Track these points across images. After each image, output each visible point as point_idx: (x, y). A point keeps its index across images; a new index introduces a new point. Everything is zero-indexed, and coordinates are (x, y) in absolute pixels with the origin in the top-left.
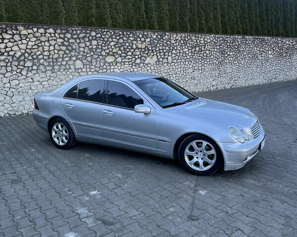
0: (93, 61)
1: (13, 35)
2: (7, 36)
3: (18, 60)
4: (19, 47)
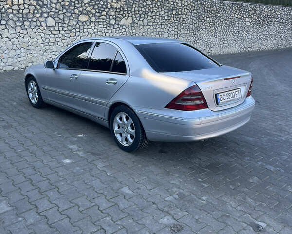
0: (66, 19)
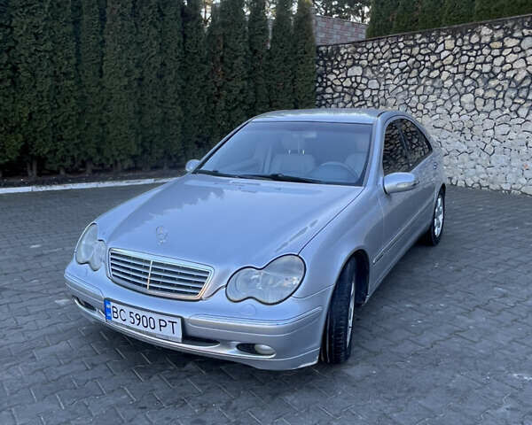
1: (521, 39)
2: (510, 43)
3: (519, 88)
4: (526, 62)
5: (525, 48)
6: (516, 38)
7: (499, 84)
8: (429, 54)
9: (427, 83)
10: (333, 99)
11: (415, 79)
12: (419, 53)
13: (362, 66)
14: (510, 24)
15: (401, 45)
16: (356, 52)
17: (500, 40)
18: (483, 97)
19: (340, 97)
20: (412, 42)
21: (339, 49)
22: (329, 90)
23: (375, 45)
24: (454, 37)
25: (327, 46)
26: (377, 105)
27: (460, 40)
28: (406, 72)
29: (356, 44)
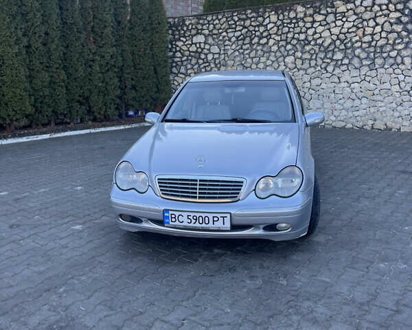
1: (326, 15)
2: (319, 18)
3: (326, 51)
4: (331, 32)
5: (329, 22)
6: (322, 14)
7: (313, 49)
8: (258, 26)
9: (258, 48)
10: (182, 61)
11: (248, 45)
12: (251, 25)
13: (204, 35)
14: (318, 4)
15: (236, 18)
16: (198, 23)
17: (312, 16)
18: (301, 58)
19: (187, 60)
20: (244, 16)
21: (184, 21)
22: (178, 54)
23: (214, 18)
24: (276, 13)
25: (175, 18)
26: (219, 66)
27: (282, 15)
28: (240, 40)
29: (198, 17)
